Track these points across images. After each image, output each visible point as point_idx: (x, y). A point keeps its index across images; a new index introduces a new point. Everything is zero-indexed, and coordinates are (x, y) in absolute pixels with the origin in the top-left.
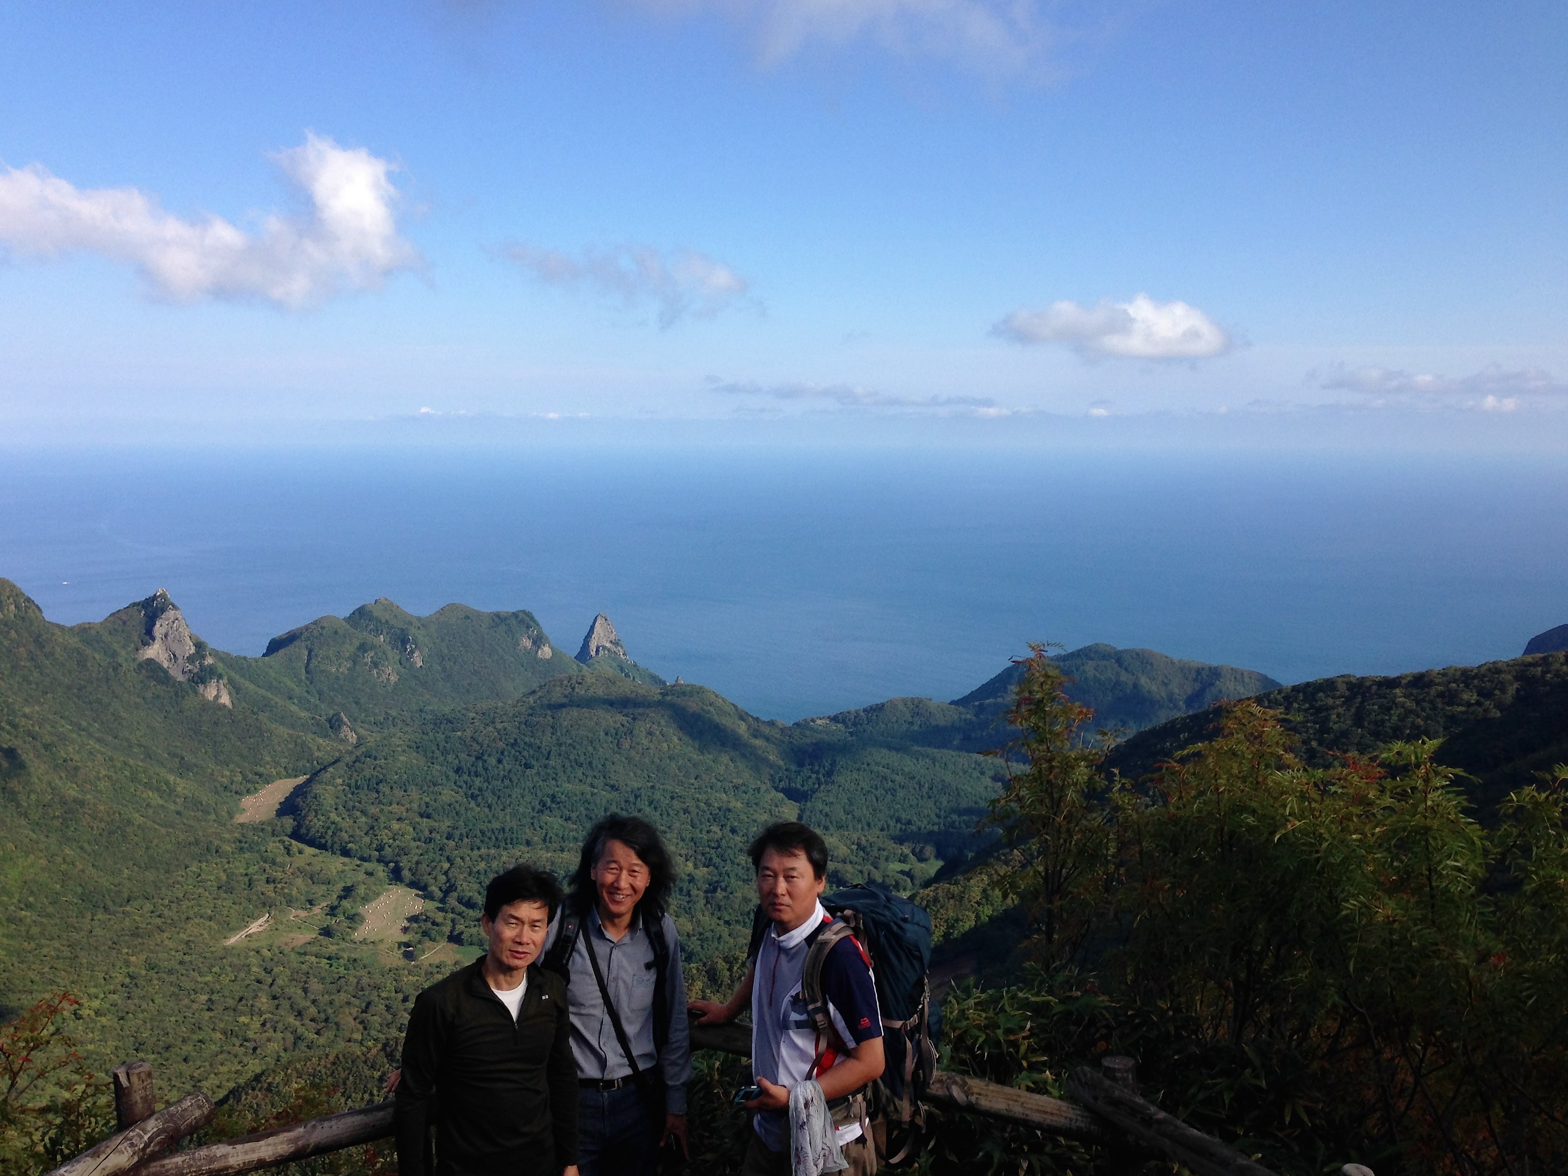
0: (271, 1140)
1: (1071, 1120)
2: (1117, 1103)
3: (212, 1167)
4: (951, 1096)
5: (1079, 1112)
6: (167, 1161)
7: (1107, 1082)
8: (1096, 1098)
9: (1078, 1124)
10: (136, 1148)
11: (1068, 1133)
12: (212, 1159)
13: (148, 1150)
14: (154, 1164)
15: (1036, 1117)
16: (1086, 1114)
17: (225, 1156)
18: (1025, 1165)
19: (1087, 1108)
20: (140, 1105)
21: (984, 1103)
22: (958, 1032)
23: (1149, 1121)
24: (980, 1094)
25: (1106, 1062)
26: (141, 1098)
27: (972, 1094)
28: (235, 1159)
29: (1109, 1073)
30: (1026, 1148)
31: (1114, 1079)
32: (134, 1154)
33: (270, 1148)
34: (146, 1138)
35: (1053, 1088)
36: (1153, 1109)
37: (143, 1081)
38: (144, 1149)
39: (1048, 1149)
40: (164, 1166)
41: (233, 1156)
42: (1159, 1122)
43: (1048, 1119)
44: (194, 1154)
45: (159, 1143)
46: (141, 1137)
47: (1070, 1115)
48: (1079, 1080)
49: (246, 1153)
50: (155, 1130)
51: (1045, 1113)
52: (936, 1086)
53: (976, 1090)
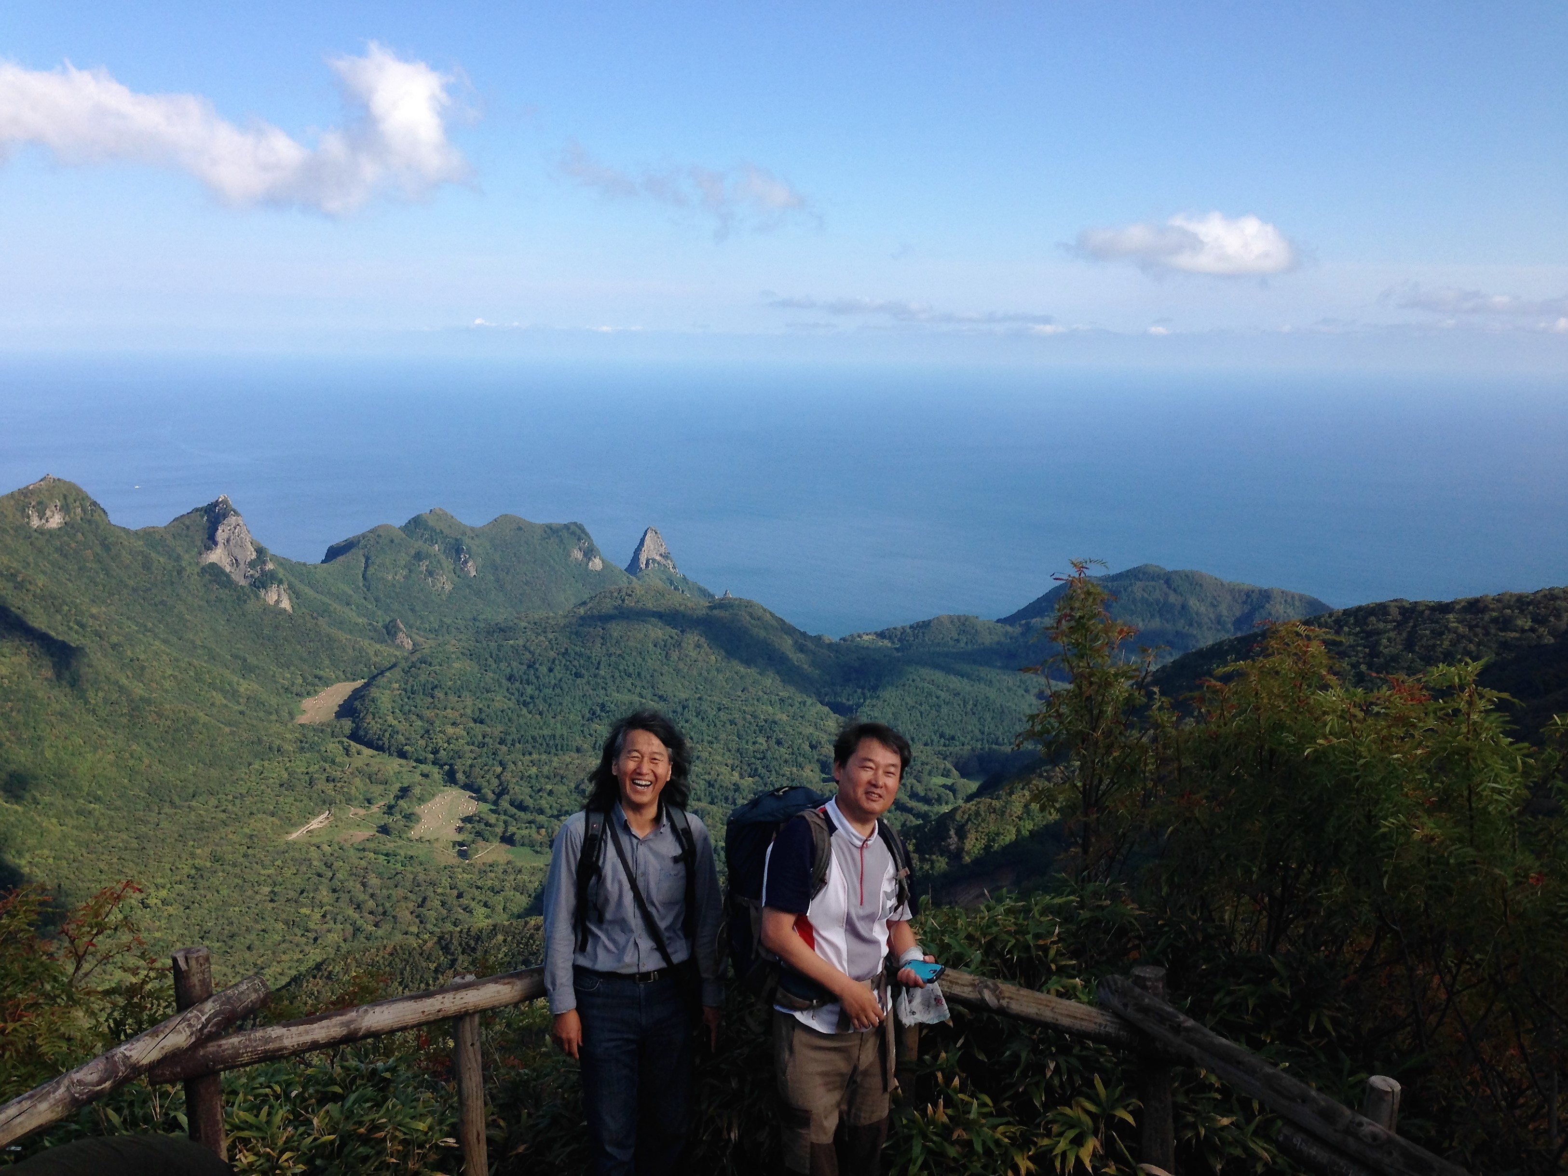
0: (325, 1023)
1: (1100, 1025)
2: (1145, 1010)
3: (267, 1047)
4: (983, 1000)
5: (1108, 1018)
6: (223, 1042)
7: (1138, 990)
8: (1125, 1005)
9: (1107, 1029)
10: (194, 1029)
11: (1097, 1038)
12: (267, 1040)
13: (206, 1031)
14: (211, 1044)
15: (1066, 1022)
16: (1115, 1020)
17: (280, 1038)
18: (1052, 1066)
19: (1116, 1014)
20: (198, 988)
21: (1015, 1007)
22: (988, 938)
23: (1177, 1029)
24: (1011, 998)
25: (1137, 971)
26: (200, 980)
27: (1004, 998)
28: (290, 1040)
29: (1140, 981)
30: (1053, 1049)
31: (1145, 988)
32: (192, 1034)
33: (323, 1031)
34: (203, 1019)
35: (1083, 993)
36: (1182, 1017)
37: (201, 965)
38: (202, 1029)
39: (1076, 1050)
40: (220, 1046)
41: (287, 1038)
42: (1188, 1030)
43: (1078, 1025)
44: (250, 1035)
45: (215, 1024)
46: (199, 1018)
47: (1098, 1021)
48: (1109, 987)
49: (300, 1034)
50: (212, 1011)
51: (1075, 1018)
52: (968, 989)
53: (1007, 994)
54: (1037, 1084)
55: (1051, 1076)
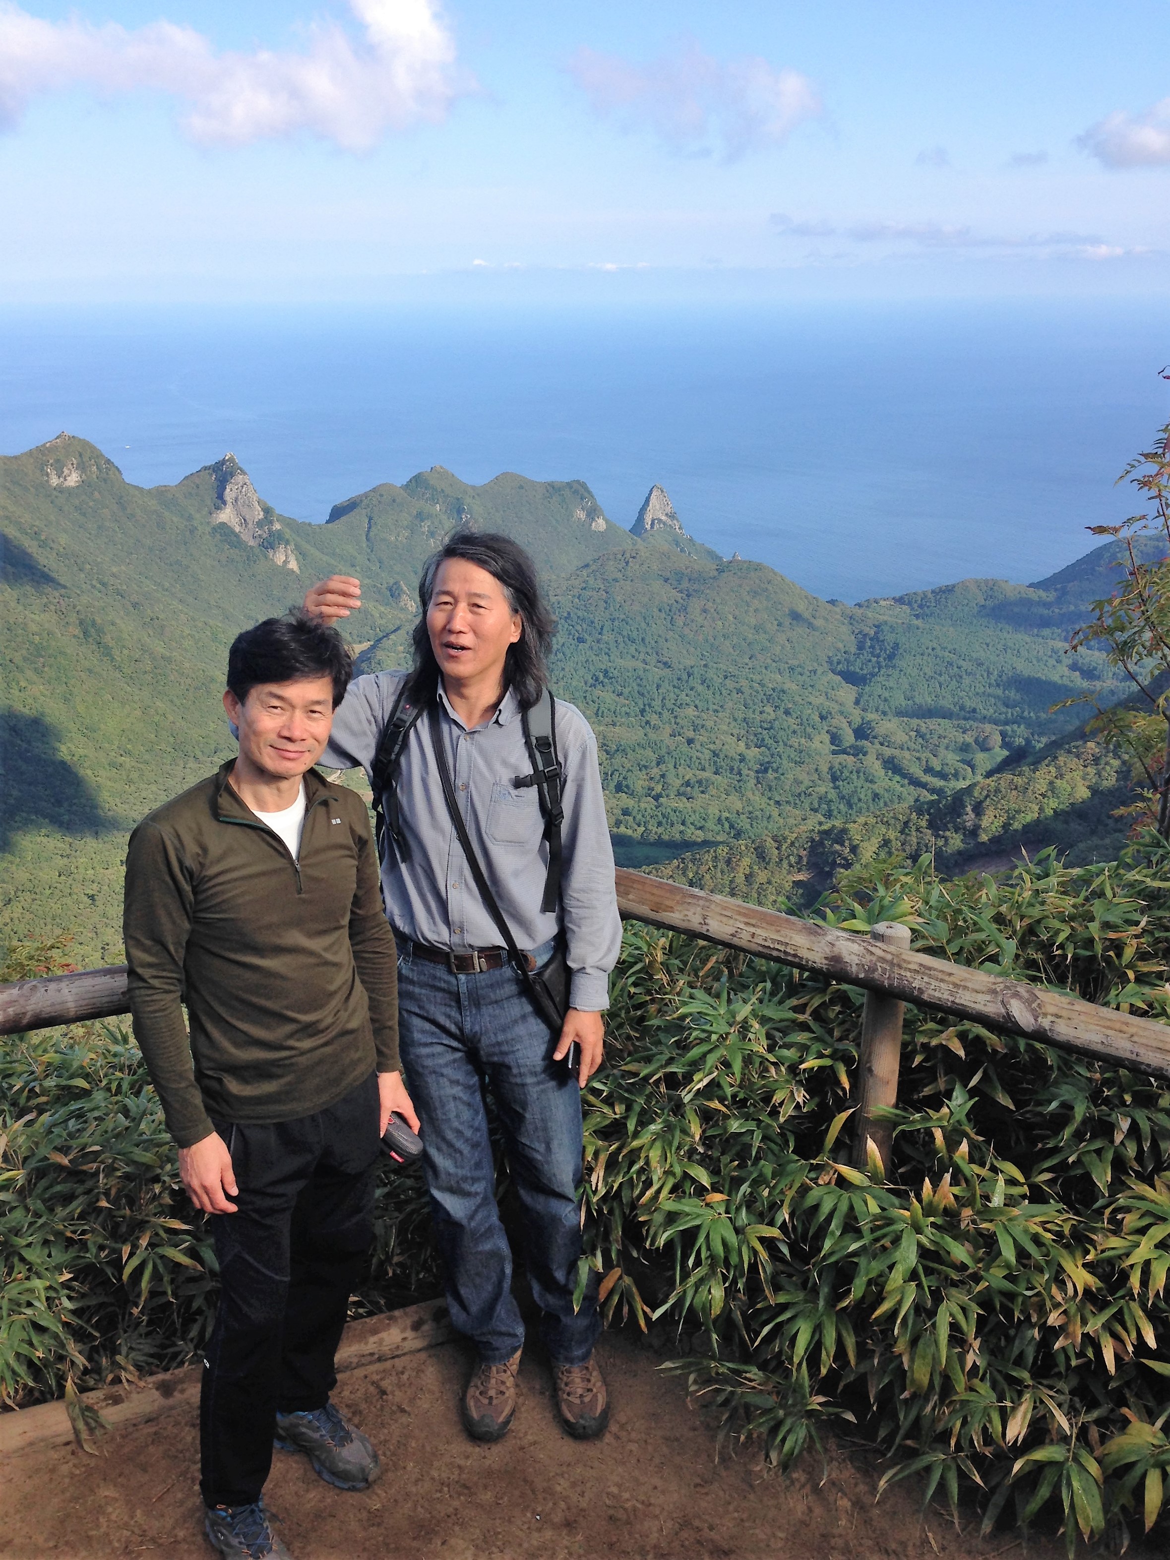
4: (1009, 1017)
15: (1152, 1059)
18: (1125, 1124)
21: (1064, 1031)
22: (1027, 922)
24: (1058, 1016)
27: (1045, 1015)
30: (1128, 1098)
52: (982, 998)
53: (1051, 1009)
54: (1098, 1152)
55: (1122, 1143)
